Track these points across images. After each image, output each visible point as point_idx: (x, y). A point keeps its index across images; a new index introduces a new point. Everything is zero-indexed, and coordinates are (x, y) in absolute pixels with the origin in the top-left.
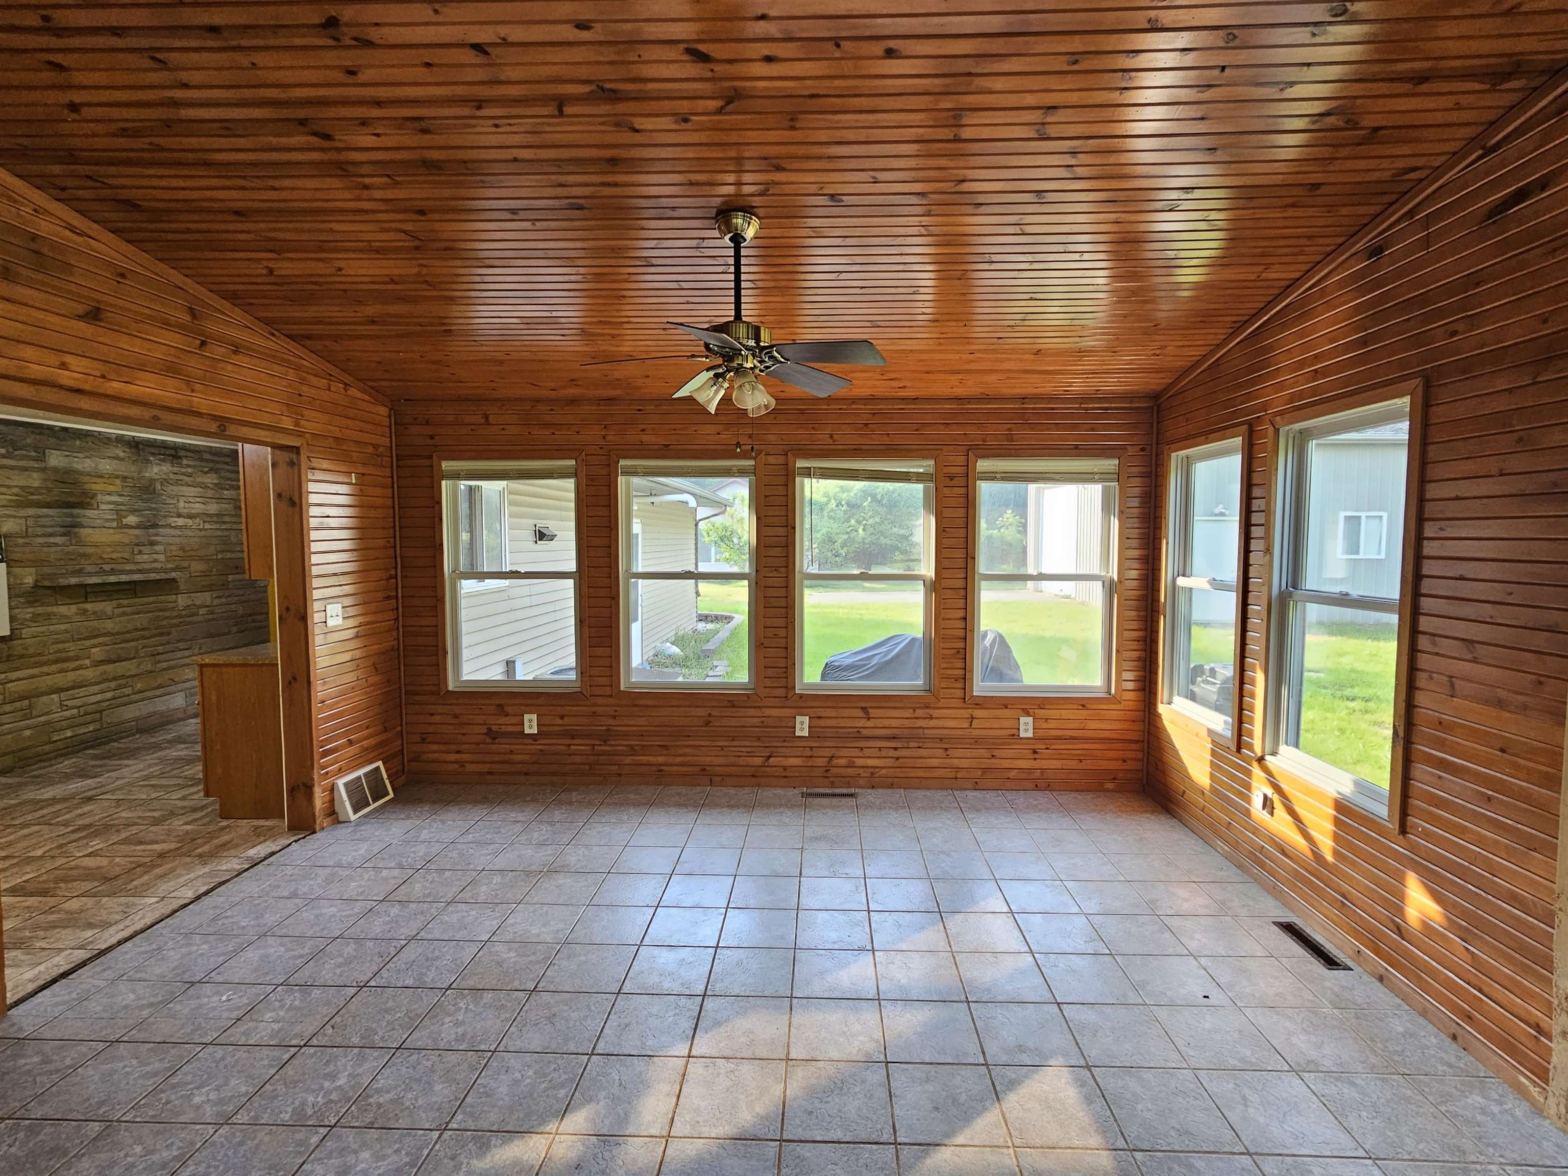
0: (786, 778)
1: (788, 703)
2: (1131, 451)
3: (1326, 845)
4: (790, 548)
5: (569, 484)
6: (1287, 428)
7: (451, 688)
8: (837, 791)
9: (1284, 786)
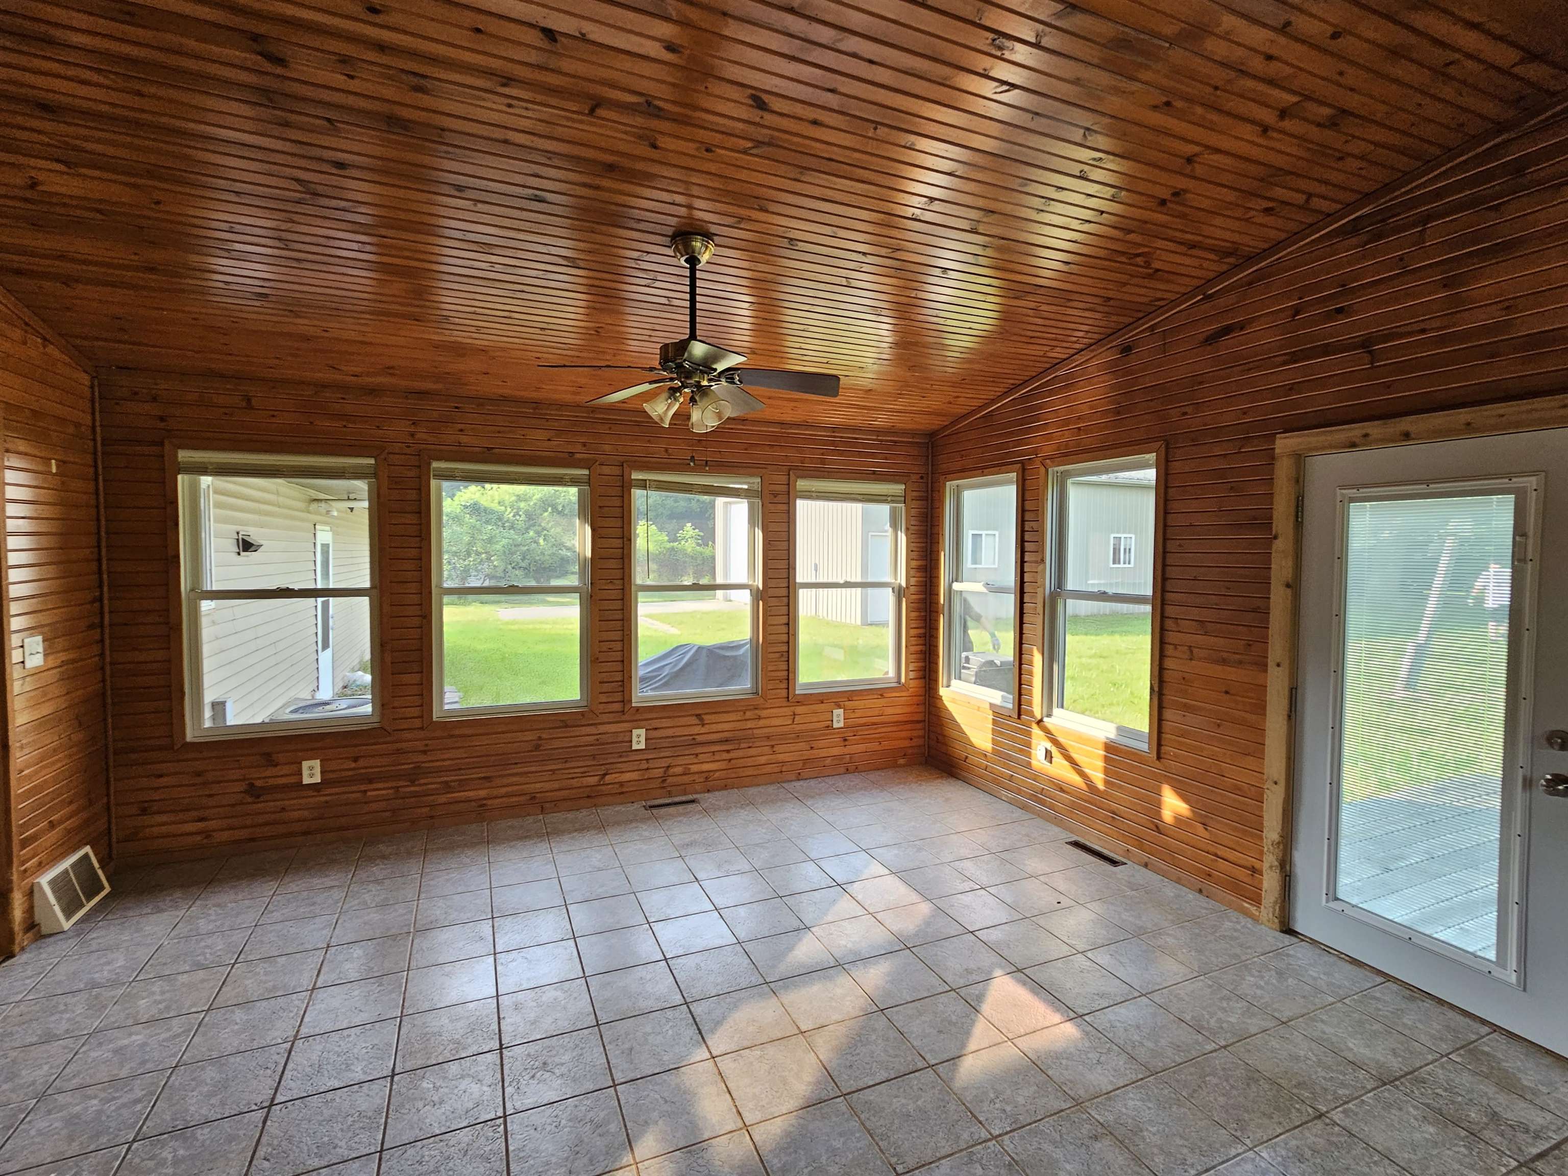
0: (623, 794)
1: (624, 718)
2: (914, 478)
3: (1098, 778)
4: (626, 560)
5: (361, 486)
6: (1056, 469)
7: (189, 738)
8: (677, 799)
9: (1061, 739)
